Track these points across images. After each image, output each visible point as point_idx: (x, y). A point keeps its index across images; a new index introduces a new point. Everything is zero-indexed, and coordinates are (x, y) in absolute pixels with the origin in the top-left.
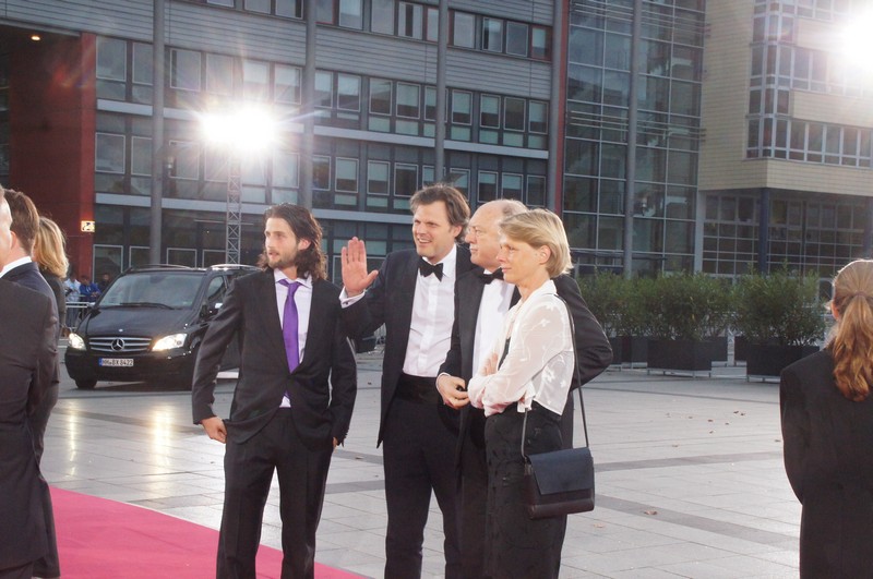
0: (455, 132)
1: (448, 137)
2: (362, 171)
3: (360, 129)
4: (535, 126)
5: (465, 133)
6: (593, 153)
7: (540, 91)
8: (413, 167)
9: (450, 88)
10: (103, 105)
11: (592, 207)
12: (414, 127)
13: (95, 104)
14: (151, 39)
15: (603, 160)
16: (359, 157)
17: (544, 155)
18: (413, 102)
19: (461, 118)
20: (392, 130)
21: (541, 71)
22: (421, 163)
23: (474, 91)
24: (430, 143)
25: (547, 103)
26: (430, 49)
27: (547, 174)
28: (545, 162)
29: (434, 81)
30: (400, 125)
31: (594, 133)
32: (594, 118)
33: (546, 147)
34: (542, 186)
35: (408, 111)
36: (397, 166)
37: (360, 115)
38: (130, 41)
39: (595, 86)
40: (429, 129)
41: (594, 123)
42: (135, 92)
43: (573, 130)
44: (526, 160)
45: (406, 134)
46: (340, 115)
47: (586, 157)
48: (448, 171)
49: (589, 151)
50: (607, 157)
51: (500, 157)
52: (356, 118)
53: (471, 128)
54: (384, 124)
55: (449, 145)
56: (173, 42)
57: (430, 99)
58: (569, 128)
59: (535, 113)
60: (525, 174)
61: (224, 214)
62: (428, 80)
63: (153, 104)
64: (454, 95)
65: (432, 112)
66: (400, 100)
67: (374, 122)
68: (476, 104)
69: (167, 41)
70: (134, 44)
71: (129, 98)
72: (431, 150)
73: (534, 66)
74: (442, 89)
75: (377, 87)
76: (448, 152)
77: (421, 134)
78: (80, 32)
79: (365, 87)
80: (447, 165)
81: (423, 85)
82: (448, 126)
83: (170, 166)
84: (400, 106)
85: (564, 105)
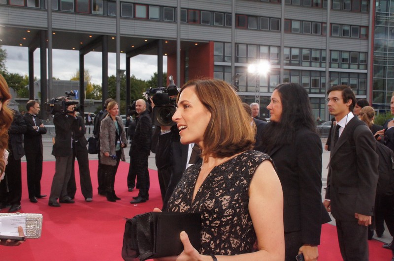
0: (333, 65)
1: (330, 67)
2: (300, 80)
3: (299, 66)
4: (362, 61)
5: (336, 65)
6: (384, 70)
7: (364, 49)
8: (318, 78)
9: (331, 50)
10: (216, 63)
11: (384, 89)
12: (318, 64)
13: (214, 63)
14: (230, 41)
15: (388, 72)
16: (299, 75)
17: (365, 71)
18: (318, 56)
19: (335, 60)
20: (311, 66)
21: (364, 42)
22: (320, 77)
23: (339, 51)
24: (324, 69)
25: (367, 53)
26: (323, 38)
27: (366, 78)
28: (366, 74)
29: (325, 48)
30: (313, 64)
31: (385, 63)
32: (384, 57)
33: (366, 68)
34: (365, 82)
35: (316, 59)
36: (312, 78)
37: (299, 61)
38: (224, 43)
39: (385, 46)
40: (323, 65)
41: (384, 59)
42: (226, 58)
43: (376, 62)
44: (358, 74)
45: (315, 67)
46: (292, 62)
47: (382, 71)
48: (330, 79)
49: (383, 69)
50: (389, 71)
51: (349, 73)
52: (298, 62)
53: (338, 63)
54: (308, 64)
55: (331, 70)
56: (238, 42)
57: (323, 54)
58: (375, 61)
59: (362, 57)
60: (358, 78)
61: (254, 96)
62: (323, 48)
63: (231, 62)
64: (332, 52)
65: (324, 59)
66: (313, 55)
67: (304, 63)
68: (340, 56)
69: (236, 42)
70: (226, 44)
71: (224, 61)
72: (324, 72)
73: (361, 41)
74: (328, 51)
75: (305, 52)
76: (330, 72)
77: (320, 66)
78: (209, 41)
79: (301, 52)
80: (330, 76)
81: (321, 50)
82: (330, 63)
83: (237, 82)
84: (313, 58)
85: (373, 53)
